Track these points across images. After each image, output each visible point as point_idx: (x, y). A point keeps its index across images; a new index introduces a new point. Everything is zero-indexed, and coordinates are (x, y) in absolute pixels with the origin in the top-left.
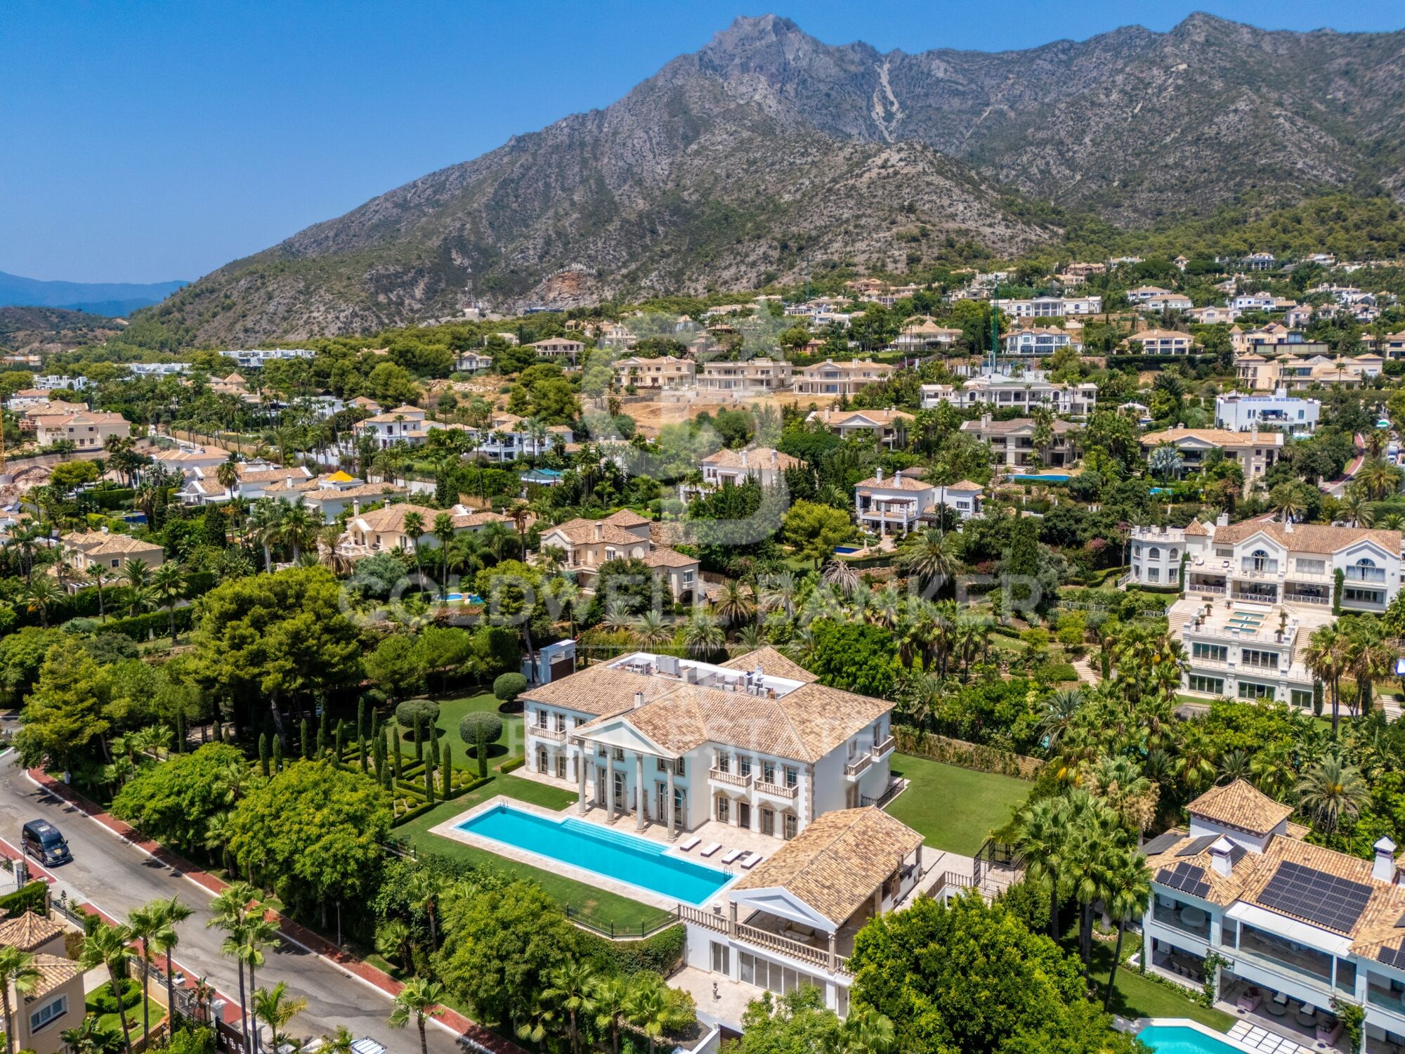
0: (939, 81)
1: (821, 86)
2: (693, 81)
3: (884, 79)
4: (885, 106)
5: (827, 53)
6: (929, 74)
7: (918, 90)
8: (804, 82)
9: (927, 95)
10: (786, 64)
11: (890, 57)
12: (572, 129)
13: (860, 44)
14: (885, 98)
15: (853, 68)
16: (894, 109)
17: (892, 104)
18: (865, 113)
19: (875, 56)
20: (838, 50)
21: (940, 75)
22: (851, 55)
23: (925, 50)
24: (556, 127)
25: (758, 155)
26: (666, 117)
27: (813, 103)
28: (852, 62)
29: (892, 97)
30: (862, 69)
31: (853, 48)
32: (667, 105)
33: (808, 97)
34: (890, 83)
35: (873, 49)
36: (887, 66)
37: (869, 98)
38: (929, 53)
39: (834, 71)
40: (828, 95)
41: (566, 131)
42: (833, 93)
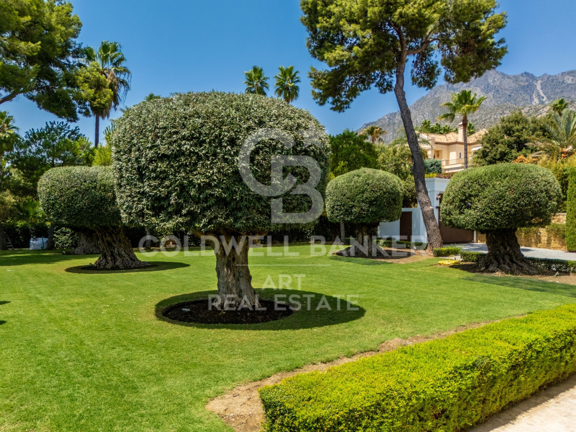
0: (568, 85)
1: (506, 92)
2: (444, 94)
3: (539, 87)
4: (539, 99)
5: (509, 77)
6: (563, 82)
7: (557, 90)
8: (498, 91)
9: (562, 92)
10: (488, 85)
11: (541, 78)
12: (390, 119)
13: (525, 73)
14: (539, 95)
15: (522, 84)
16: (544, 100)
17: (543, 98)
18: (529, 102)
19: (533, 77)
20: (514, 76)
21: (570, 82)
22: (521, 78)
23: (560, 72)
24: (383, 119)
25: (478, 117)
26: (431, 109)
27: (502, 99)
28: (522, 81)
29: (542, 95)
30: (527, 83)
31: (522, 75)
32: (432, 105)
33: (499, 98)
34: (542, 89)
35: (532, 75)
36: (539, 82)
37: (531, 96)
38: (563, 74)
39: (513, 85)
40: (510, 96)
41: (387, 120)
42: (513, 95)
